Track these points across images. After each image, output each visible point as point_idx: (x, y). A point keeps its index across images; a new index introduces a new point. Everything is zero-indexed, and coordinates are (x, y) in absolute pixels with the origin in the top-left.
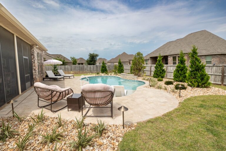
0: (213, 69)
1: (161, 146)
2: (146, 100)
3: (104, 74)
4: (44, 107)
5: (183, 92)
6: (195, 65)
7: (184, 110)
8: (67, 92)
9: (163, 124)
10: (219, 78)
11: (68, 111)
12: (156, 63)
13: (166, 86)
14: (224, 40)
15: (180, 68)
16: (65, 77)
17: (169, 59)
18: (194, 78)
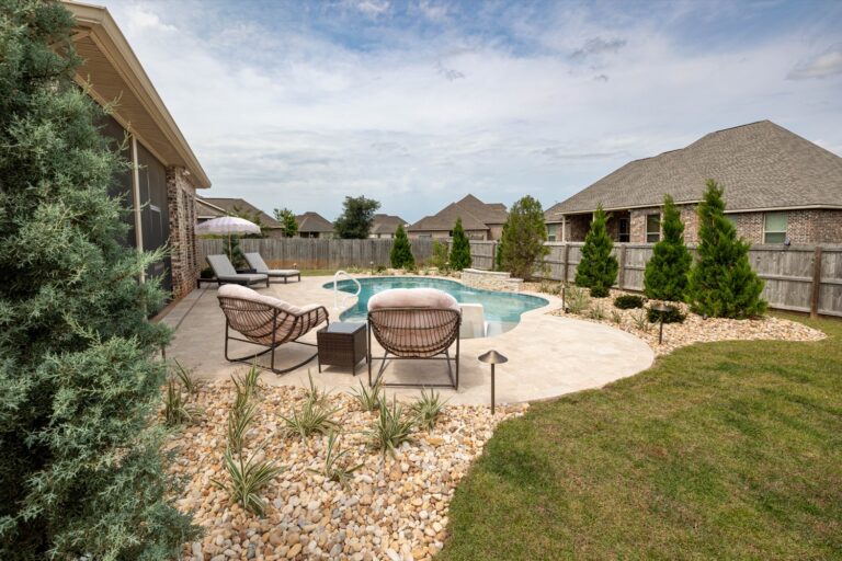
0: (785, 261)
1: (597, 450)
2: (554, 350)
3: (403, 270)
4: (242, 360)
5: (673, 330)
6: (715, 245)
7: (669, 375)
8: (313, 315)
9: (605, 407)
10: (804, 293)
11: (320, 371)
12: (587, 237)
13: (619, 311)
14: (834, 156)
15: (666, 256)
16: (271, 279)
17: (632, 222)
18: (712, 286)
